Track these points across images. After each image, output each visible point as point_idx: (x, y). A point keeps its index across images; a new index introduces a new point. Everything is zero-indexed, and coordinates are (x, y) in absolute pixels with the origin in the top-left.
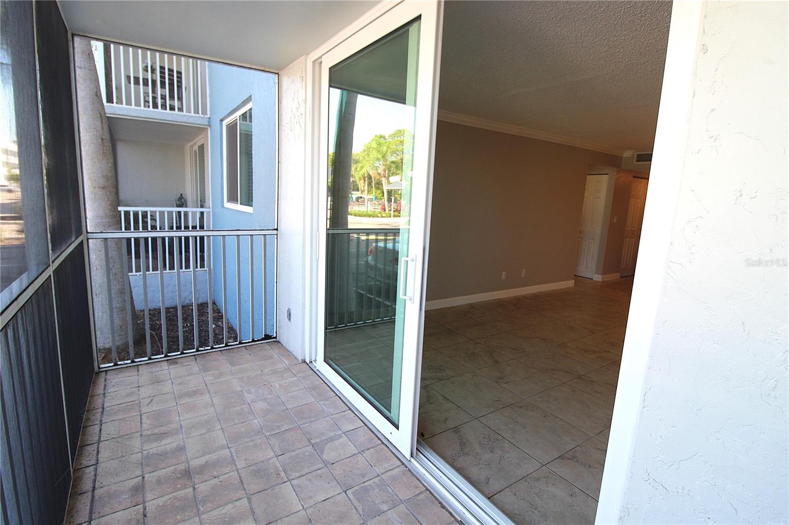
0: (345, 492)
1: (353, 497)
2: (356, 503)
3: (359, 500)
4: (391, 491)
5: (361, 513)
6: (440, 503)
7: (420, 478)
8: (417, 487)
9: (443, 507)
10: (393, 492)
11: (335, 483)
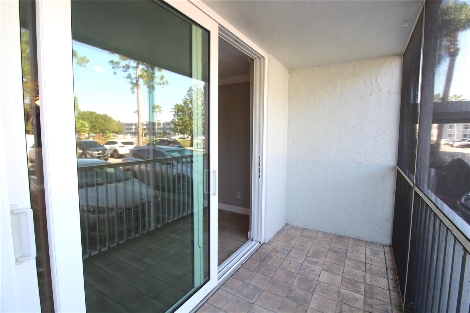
0: (254, 303)
1: (254, 299)
2: (257, 297)
3: (255, 296)
4: (240, 288)
5: (260, 293)
6: (236, 272)
7: (226, 280)
8: (232, 280)
9: (237, 271)
10: (240, 287)
11: (251, 310)
